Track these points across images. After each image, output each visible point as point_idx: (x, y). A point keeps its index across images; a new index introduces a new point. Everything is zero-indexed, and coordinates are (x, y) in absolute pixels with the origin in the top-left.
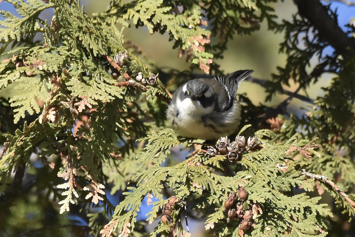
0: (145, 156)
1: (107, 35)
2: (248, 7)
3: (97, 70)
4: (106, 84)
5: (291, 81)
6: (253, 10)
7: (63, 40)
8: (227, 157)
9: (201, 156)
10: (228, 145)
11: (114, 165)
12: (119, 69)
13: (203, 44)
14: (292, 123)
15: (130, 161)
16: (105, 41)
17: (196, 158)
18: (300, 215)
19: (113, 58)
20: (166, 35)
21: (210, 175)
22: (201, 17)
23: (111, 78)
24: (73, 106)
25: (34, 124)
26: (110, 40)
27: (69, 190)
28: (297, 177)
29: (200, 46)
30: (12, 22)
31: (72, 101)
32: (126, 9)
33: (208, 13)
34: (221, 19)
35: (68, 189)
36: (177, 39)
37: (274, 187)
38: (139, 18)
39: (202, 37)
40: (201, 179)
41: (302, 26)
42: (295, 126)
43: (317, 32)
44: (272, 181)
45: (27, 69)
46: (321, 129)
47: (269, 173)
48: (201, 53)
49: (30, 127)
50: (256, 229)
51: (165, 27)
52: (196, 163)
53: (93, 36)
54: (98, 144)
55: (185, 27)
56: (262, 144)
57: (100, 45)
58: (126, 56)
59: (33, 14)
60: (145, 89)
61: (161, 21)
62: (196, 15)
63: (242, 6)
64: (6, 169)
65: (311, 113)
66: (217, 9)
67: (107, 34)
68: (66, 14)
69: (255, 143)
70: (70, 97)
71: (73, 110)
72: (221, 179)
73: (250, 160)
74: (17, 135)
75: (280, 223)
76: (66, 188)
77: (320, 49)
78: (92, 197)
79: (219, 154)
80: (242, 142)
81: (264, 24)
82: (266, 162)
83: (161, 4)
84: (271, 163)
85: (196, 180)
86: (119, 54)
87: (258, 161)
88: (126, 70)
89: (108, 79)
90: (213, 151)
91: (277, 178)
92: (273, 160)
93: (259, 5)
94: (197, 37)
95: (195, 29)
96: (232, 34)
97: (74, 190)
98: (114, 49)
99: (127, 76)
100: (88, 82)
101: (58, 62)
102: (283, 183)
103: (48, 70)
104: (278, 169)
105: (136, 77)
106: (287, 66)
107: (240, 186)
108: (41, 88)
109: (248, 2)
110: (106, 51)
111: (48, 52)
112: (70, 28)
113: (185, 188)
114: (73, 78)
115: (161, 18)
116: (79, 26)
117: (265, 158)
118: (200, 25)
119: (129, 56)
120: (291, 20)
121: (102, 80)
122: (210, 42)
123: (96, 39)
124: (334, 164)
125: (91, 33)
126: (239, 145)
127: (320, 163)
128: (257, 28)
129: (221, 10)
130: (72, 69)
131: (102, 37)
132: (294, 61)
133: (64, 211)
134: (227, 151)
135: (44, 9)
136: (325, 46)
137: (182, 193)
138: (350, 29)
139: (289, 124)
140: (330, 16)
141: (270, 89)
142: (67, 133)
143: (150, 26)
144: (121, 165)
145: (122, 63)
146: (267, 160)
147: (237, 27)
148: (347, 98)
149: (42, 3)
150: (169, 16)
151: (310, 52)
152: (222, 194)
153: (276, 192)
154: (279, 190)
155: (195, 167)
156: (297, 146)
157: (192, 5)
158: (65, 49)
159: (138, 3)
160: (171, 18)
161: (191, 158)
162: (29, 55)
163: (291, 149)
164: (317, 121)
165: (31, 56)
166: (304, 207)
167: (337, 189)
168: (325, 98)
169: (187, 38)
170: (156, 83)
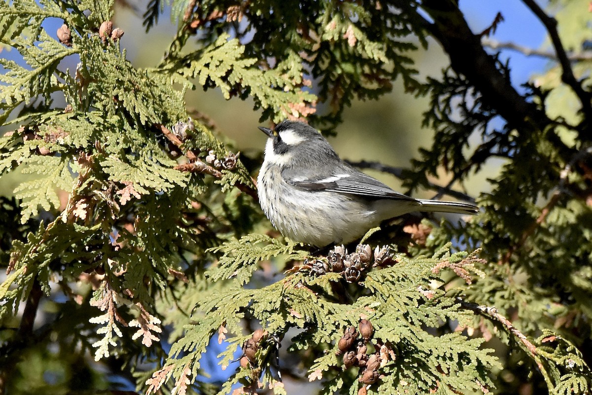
0: (218, 274)
1: (161, 95)
2: (373, 58)
3: (147, 146)
4: (160, 167)
5: (440, 170)
6: (381, 63)
7: (95, 102)
8: (343, 275)
9: (304, 274)
10: (344, 258)
11: (173, 299)
12: (180, 144)
13: (305, 115)
14: (443, 233)
15: (197, 293)
16: (158, 102)
17: (297, 277)
18: (453, 364)
19: (170, 129)
20: (250, 102)
21: (317, 302)
22: (302, 74)
23: (167, 157)
24: (112, 198)
25: (54, 225)
26: (166, 102)
27: (107, 326)
28: (449, 307)
29: (301, 118)
30: (18, 76)
31: (110, 190)
32: (188, 62)
33: (313, 67)
34: (333, 75)
35: (106, 324)
36: (266, 107)
37: (413, 320)
38: (208, 75)
39: (303, 105)
40: (302, 307)
41: (457, 86)
42: (447, 237)
43: (479, 95)
44: (411, 312)
45: (41, 142)
46: (486, 241)
47: (407, 300)
49: (49, 230)
50: (385, 383)
51: (248, 89)
52: (296, 285)
53: (140, 96)
54: (150, 257)
55: (278, 88)
56: (396, 258)
57: (151, 109)
58: (190, 126)
59: (48, 63)
60: (219, 175)
61: (241, 79)
62: (295, 70)
63: (365, 56)
64: (13, 295)
66: (327, 61)
68: (99, 61)
69: (385, 255)
70: (107, 183)
71: (112, 203)
72: (334, 308)
73: (378, 281)
74: (29, 242)
75: (423, 374)
76: (103, 323)
77: (484, 120)
78: (142, 337)
79: (331, 272)
80: (367, 254)
81: (399, 83)
82: (402, 284)
83: (242, 54)
84: (410, 286)
85: (296, 306)
86: (180, 122)
87: (390, 281)
88: (191, 146)
89: (163, 159)
90: (322, 267)
91: (418, 307)
92: (412, 280)
93: (390, 54)
94: (296, 104)
95: (294, 92)
96: (349, 98)
97: (115, 326)
98: (172, 116)
99: (192, 155)
100: (133, 162)
101: (87, 133)
102: (427, 316)
103: (72, 145)
104: (419, 294)
105: (205, 157)
106: (435, 146)
107: (362, 318)
108: (61, 171)
109: (373, 51)
110: (160, 118)
111: (72, 118)
112: (105, 82)
113: (279, 318)
114: (111, 156)
115: (242, 76)
116: (118, 79)
117: (401, 277)
118: (301, 86)
119: (194, 126)
120: (440, 78)
121: (155, 161)
122: (316, 112)
123: (145, 100)
124: (506, 294)
125: (137, 91)
126: (362, 257)
127: (486, 293)
128: (389, 89)
129: (334, 63)
130: (109, 144)
131: (154, 97)
132: (444, 139)
133: (102, 357)
134: (344, 267)
135: (65, 56)
136: (492, 116)
137: (273, 325)
138: (530, 91)
139: (438, 234)
140: (498, 70)
141: (409, 181)
142: (102, 238)
143: (225, 88)
144: (183, 298)
145: (184, 136)
146: (404, 281)
147: (358, 88)
148: (526, 195)
149: (61, 47)
150: (254, 72)
151: (468, 125)
152: (335, 329)
153: (417, 329)
154: (421, 326)
155: (295, 289)
156: (449, 262)
157: (288, 55)
158: (98, 115)
159: (207, 53)
160: (256, 75)
161: (289, 277)
162: (44, 123)
163: (441, 265)
164: (480, 230)
165: (46, 124)
166: (458, 353)
167: (509, 327)
168: (493, 194)
169: (281, 105)
170: (236, 167)
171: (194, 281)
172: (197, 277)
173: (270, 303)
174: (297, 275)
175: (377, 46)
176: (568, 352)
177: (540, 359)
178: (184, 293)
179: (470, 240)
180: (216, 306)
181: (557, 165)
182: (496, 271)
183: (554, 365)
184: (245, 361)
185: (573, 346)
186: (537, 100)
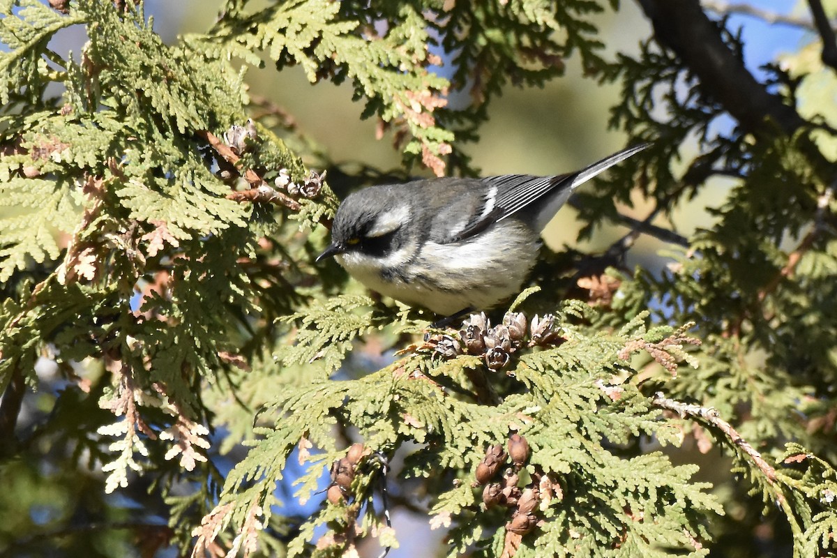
0: (293, 355)
1: (206, 85)
2: (536, 22)
3: (187, 163)
4: (206, 196)
5: (636, 195)
6: (549, 30)
8: (483, 360)
9: (424, 356)
10: (485, 333)
11: (229, 387)
12: (236, 159)
13: (431, 110)
14: (638, 288)
15: (266, 379)
16: (202, 97)
17: (413, 361)
18: (648, 504)
19: (221, 137)
20: (347, 87)
21: (444, 401)
22: (426, 47)
23: (217, 181)
24: (133, 244)
25: (45, 286)
26: (214, 96)
27: (125, 439)
28: (644, 413)
29: (424, 114)
31: (131, 232)
32: (254, 25)
33: (444, 36)
34: (476, 49)
35: (123, 436)
36: (371, 95)
37: (589, 433)
38: (284, 46)
39: (428, 93)
40: (424, 409)
41: (663, 68)
42: (644, 295)
43: (695, 82)
44: (586, 420)
45: (27, 159)
46: (704, 302)
47: (580, 402)
48: (427, 129)
49: (37, 293)
50: (545, 533)
51: (345, 66)
52: (412, 372)
53: (176, 87)
54: (191, 333)
55: (391, 68)
56: (564, 332)
57: (192, 108)
58: (251, 132)
59: (33, 41)
60: (295, 206)
61: (334, 52)
62: (416, 40)
63: (523, 20)
65: (681, 265)
66: (466, 28)
67: (207, 83)
68: (114, 36)
69: (547, 330)
70: (126, 223)
71: (135, 253)
72: (469, 411)
73: (537, 369)
74: (7, 312)
75: (602, 520)
76: (118, 434)
77: (703, 120)
78: (180, 455)
79: (464, 354)
80: (519, 327)
81: (574, 62)
82: (573, 375)
83: (336, 15)
84: (585, 378)
85: (413, 409)
86: (236, 127)
87: (554, 370)
88: (252, 163)
89: (211, 183)
90: (452, 346)
91: (596, 413)
92: (589, 369)
93: (561, 17)
94: (417, 92)
95: (414, 74)
96: (499, 83)
97: (136, 439)
98: (224, 117)
99: (254, 177)
100: (166, 189)
101: (95, 144)
102: (611, 426)
103: (73, 162)
104: (599, 392)
105: (273, 179)
107: (512, 429)
108: (58, 203)
109: (536, 11)
110: (205, 121)
111: (72, 122)
112: (124, 69)
113: (387, 427)
114: (131, 180)
115: (335, 47)
116: (143, 63)
117: (571, 364)
118: (425, 64)
119: (257, 131)
120: (636, 54)
121: (198, 186)
122: (448, 105)
123: (182, 95)
124: (734, 382)
125: (170, 80)
126: (512, 332)
127: (703, 379)
128: (558, 70)
129: (476, 29)
130: (128, 161)
131: (196, 89)
133: (116, 486)
134: (484, 347)
135: (60, 28)
136: (716, 113)
137: (378, 437)
138: (773, 76)
139: (631, 289)
140: (725, 44)
141: (589, 211)
142: (119, 307)
143: (309, 66)
144: (244, 386)
145: (243, 149)
146: (576, 371)
147: (512, 68)
148: (765, 233)
149: (53, 14)
150: (353, 42)
151: (679, 127)
152: (470, 445)
153: (593, 446)
154: (600, 441)
155: (411, 380)
156: (644, 341)
157: (405, 17)
158: (111, 116)
159: (283, 12)
160: (357, 47)
161: (401, 361)
162: (29, 129)
163: (631, 346)
164: (694, 285)
165: (33, 130)
166: (657, 488)
167: (735, 438)
168: (715, 231)
169: (395, 93)
170: (322, 193)
171: (261, 359)
172: (266, 353)
173: (373, 402)
174: (413, 358)
175: (541, 4)
176: (825, 479)
177: (782, 488)
178: (245, 378)
179: (679, 301)
180: (292, 409)
181: (813, 188)
182: (719, 348)
183: (802, 497)
184: (336, 493)
185: (831, 470)
186: (783, 90)
